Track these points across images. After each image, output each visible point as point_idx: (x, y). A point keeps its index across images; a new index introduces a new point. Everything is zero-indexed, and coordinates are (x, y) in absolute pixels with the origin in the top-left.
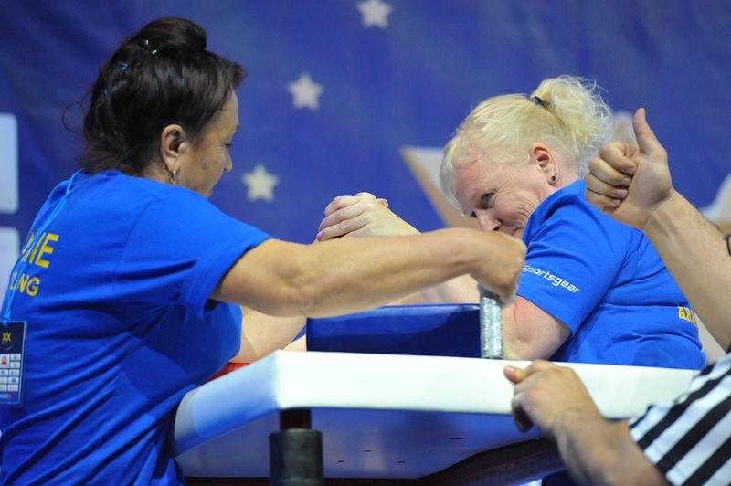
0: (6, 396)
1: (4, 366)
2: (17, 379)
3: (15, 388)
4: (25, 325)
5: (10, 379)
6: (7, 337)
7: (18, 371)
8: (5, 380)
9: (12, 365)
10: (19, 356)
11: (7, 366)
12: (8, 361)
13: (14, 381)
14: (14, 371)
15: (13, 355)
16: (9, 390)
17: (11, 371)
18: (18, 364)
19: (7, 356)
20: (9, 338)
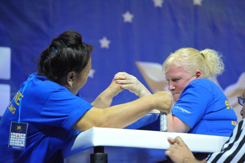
0: (19, 148)
1: (18, 137)
2: (24, 143)
3: (23, 145)
4: (28, 124)
5: (21, 142)
6: (19, 128)
7: (24, 140)
8: (19, 142)
9: (21, 137)
10: (25, 135)
11: (19, 138)
12: (20, 136)
13: (22, 143)
14: (22, 139)
15: (22, 134)
16: (20, 146)
17: (21, 139)
18: (24, 138)
19: (20, 134)
20: (20, 128)
